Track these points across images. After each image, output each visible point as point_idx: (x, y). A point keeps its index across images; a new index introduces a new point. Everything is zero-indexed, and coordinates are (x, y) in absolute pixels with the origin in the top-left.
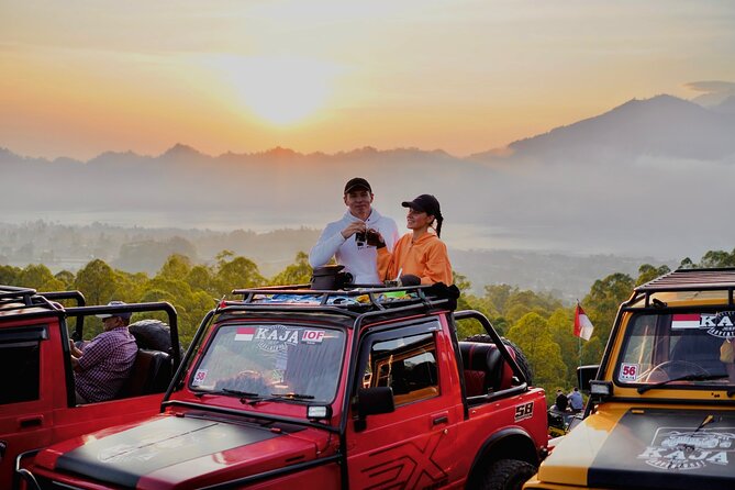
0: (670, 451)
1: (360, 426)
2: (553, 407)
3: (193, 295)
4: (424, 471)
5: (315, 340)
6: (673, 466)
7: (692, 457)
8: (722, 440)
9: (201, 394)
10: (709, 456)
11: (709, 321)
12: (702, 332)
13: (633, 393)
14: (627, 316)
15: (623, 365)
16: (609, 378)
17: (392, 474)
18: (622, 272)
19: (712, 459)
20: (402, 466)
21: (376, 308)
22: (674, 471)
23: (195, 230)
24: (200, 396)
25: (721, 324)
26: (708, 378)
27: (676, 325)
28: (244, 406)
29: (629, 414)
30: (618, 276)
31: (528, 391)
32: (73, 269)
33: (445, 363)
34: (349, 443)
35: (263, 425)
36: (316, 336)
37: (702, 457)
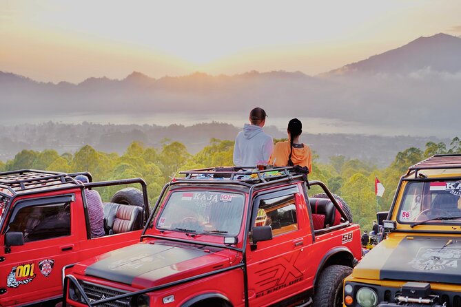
0: (426, 260)
1: (253, 248)
2: (371, 233)
3: (147, 166)
4: (290, 272)
5: (227, 200)
6: (427, 269)
7: (438, 263)
8: (455, 254)
9: (163, 231)
10: (447, 263)
11: (451, 186)
12: (448, 192)
13: (408, 228)
14: (405, 184)
15: (402, 212)
16: (394, 219)
17: (272, 274)
18: (415, 147)
19: (449, 265)
20: (278, 269)
21: (261, 181)
22: (427, 272)
23: (146, 126)
24: (163, 232)
25: (457, 188)
26: (450, 219)
27: (432, 188)
28: (187, 237)
29: (405, 239)
30: (412, 149)
31: (349, 226)
32: (71, 151)
33: (301, 210)
34: (247, 257)
35: (200, 248)
36: (227, 197)
37: (443, 263)
